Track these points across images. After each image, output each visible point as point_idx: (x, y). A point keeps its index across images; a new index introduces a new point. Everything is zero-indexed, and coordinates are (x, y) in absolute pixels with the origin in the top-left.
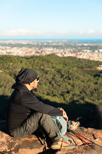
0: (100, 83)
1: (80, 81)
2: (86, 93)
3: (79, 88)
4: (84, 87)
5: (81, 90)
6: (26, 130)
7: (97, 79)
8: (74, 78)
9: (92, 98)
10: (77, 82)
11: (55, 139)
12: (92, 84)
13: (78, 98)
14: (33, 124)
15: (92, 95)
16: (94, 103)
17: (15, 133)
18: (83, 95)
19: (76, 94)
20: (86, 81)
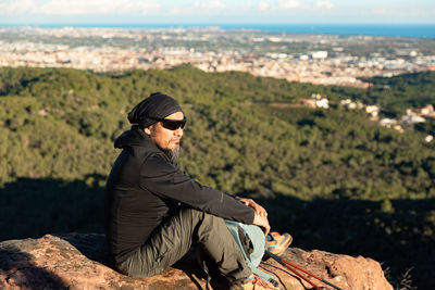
0: (315, 143)
1: (260, 138)
2: (276, 170)
3: (258, 155)
4: (272, 153)
5: (264, 163)
6: (159, 256)
7: (308, 133)
8: (245, 131)
9: (293, 182)
10: (253, 142)
11: (238, 276)
12: (293, 146)
13: (257, 182)
14: (177, 240)
15: (294, 175)
16: (300, 195)
17: (130, 264)
18: (269, 174)
19: (249, 174)
20: (276, 137)
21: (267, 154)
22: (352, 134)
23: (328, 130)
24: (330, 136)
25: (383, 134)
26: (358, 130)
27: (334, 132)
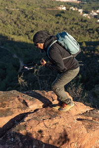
0: (61, 23)
1: (43, 21)
3: (42, 27)
4: (47, 26)
5: (44, 29)
7: (59, 19)
8: (38, 18)
10: (40, 22)
12: (54, 24)
20: (48, 20)
21: (45, 27)
22: (73, 19)
23: (66, 18)
24: (66, 20)
25: (84, 19)
26: (75, 18)
27: (67, 19)
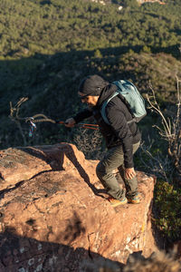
0: (52, 16)
1: (18, 16)
2: (30, 35)
3: (17, 27)
4: (26, 24)
5: (22, 31)
7: (47, 9)
8: (7, 11)
9: (41, 43)
10: (13, 18)
12: (39, 17)
13: (18, 44)
15: (41, 38)
16: (45, 52)
18: (26, 38)
19: (13, 40)
20: (28, 13)
21: (23, 26)
22: (74, 8)
23: (60, 7)
24: (61, 11)
25: (94, 7)
26: (78, 5)
27: (63, 8)
